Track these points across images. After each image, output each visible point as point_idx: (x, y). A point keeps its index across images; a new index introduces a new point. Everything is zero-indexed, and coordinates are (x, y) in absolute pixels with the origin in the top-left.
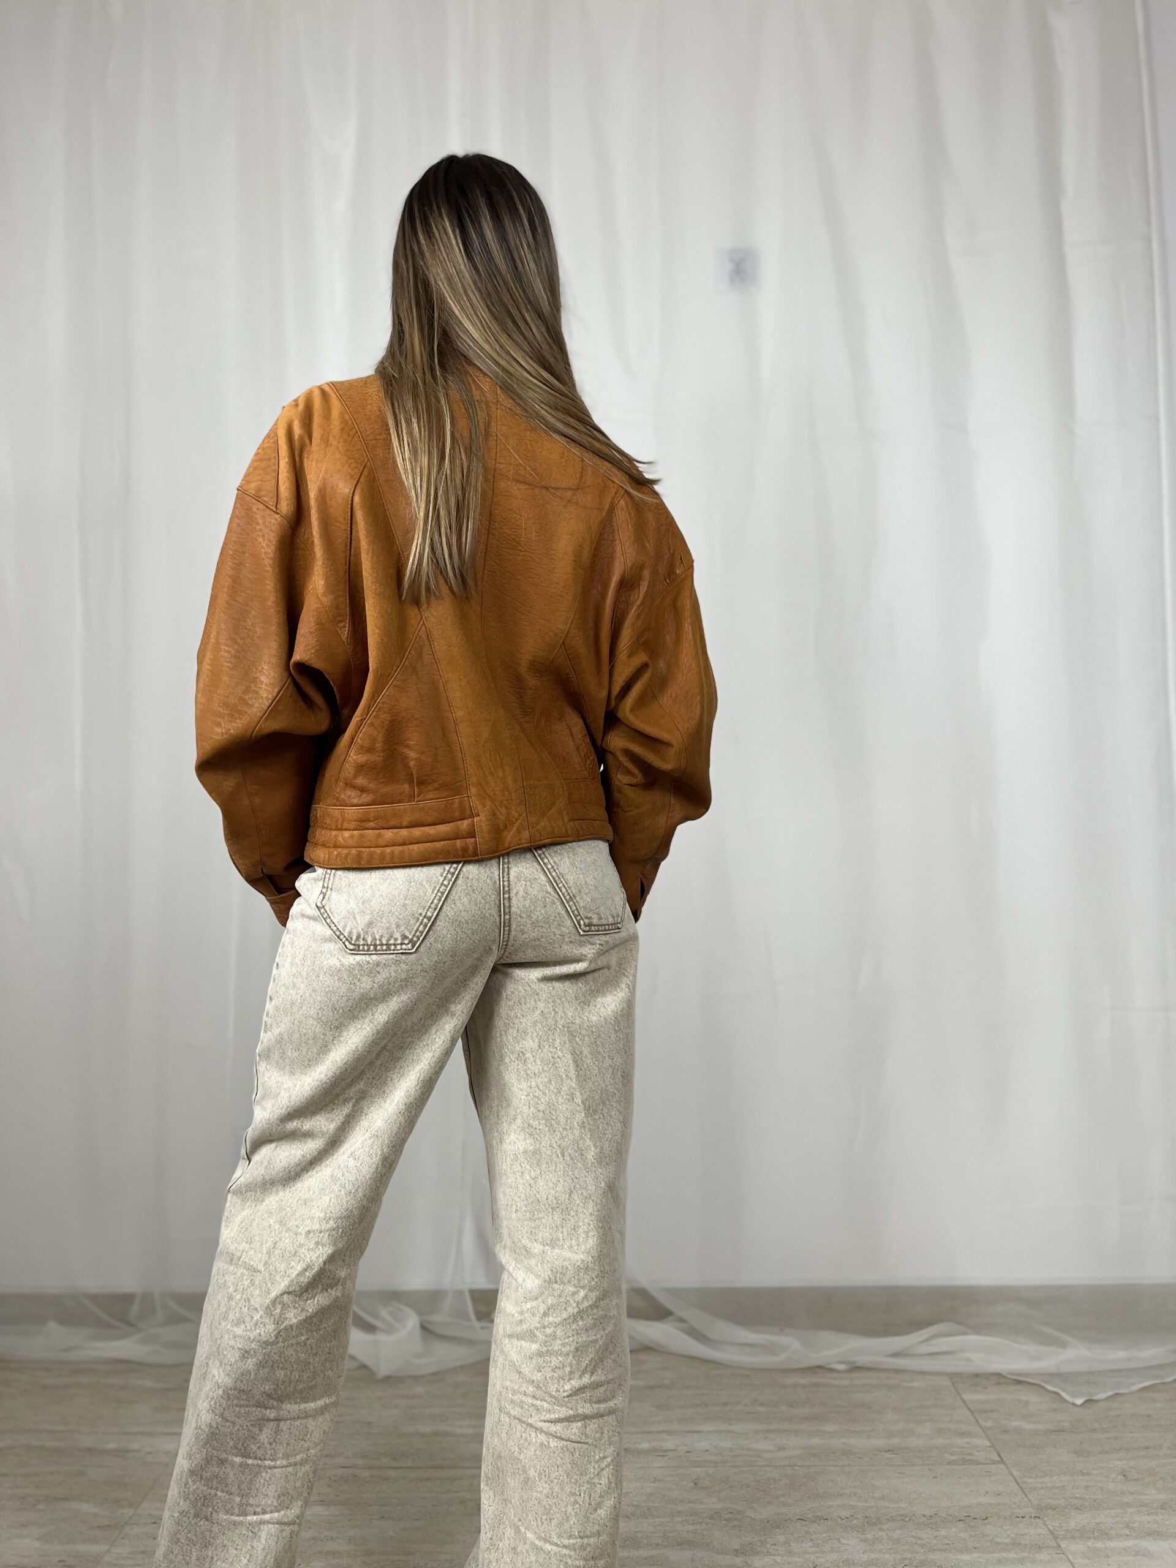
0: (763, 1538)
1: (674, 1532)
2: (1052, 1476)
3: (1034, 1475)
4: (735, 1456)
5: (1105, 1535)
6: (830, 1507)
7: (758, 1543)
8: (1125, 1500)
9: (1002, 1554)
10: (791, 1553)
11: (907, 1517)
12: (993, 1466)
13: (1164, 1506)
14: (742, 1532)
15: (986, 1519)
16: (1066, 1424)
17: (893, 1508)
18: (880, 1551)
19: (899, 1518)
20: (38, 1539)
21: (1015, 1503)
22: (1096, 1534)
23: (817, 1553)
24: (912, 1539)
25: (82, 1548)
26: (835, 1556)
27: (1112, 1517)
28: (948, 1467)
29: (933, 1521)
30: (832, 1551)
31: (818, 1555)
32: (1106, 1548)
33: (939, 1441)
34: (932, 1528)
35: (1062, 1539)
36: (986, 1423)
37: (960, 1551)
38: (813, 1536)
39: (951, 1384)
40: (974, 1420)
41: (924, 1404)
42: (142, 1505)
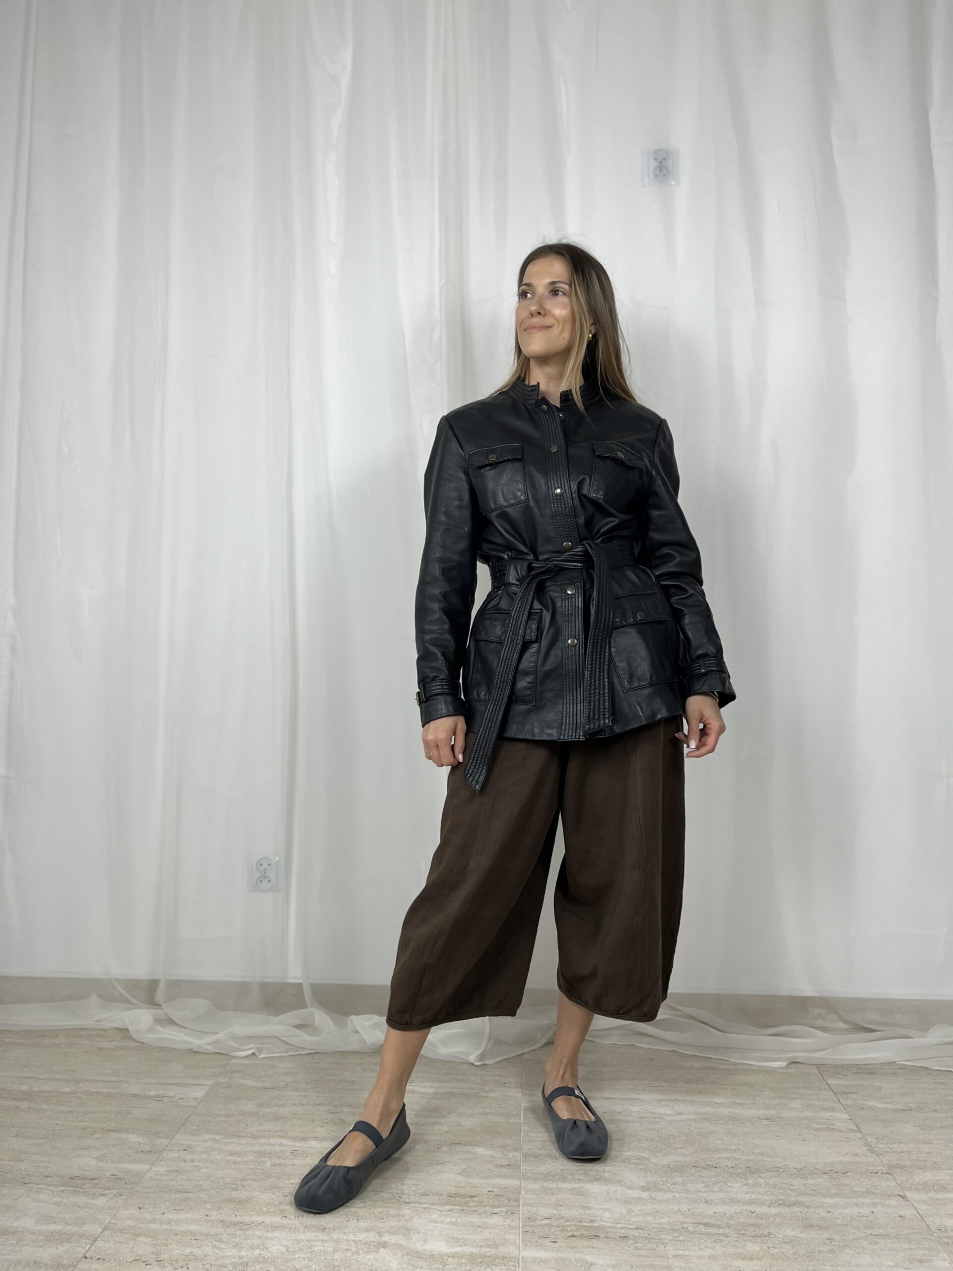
0: (664, 1179)
2: (900, 1143)
3: (885, 1142)
4: (643, 1117)
5: (943, 1188)
6: (719, 1158)
7: (661, 1183)
9: (860, 1200)
10: (687, 1191)
11: (781, 1168)
12: (852, 1134)
14: (648, 1173)
15: (845, 1173)
16: (913, 1105)
17: (770, 1162)
18: (759, 1193)
19: (775, 1169)
20: (95, 1158)
21: (869, 1163)
22: (936, 1188)
23: (708, 1192)
24: (785, 1185)
25: (132, 1167)
26: (722, 1195)
27: (949, 1176)
28: (816, 1133)
29: (802, 1172)
34: (801, 1178)
35: (907, 1190)
36: (846, 1102)
37: (825, 1196)
38: (705, 1179)
39: (818, 1073)
40: (836, 1099)
41: (796, 1085)
42: (176, 1137)
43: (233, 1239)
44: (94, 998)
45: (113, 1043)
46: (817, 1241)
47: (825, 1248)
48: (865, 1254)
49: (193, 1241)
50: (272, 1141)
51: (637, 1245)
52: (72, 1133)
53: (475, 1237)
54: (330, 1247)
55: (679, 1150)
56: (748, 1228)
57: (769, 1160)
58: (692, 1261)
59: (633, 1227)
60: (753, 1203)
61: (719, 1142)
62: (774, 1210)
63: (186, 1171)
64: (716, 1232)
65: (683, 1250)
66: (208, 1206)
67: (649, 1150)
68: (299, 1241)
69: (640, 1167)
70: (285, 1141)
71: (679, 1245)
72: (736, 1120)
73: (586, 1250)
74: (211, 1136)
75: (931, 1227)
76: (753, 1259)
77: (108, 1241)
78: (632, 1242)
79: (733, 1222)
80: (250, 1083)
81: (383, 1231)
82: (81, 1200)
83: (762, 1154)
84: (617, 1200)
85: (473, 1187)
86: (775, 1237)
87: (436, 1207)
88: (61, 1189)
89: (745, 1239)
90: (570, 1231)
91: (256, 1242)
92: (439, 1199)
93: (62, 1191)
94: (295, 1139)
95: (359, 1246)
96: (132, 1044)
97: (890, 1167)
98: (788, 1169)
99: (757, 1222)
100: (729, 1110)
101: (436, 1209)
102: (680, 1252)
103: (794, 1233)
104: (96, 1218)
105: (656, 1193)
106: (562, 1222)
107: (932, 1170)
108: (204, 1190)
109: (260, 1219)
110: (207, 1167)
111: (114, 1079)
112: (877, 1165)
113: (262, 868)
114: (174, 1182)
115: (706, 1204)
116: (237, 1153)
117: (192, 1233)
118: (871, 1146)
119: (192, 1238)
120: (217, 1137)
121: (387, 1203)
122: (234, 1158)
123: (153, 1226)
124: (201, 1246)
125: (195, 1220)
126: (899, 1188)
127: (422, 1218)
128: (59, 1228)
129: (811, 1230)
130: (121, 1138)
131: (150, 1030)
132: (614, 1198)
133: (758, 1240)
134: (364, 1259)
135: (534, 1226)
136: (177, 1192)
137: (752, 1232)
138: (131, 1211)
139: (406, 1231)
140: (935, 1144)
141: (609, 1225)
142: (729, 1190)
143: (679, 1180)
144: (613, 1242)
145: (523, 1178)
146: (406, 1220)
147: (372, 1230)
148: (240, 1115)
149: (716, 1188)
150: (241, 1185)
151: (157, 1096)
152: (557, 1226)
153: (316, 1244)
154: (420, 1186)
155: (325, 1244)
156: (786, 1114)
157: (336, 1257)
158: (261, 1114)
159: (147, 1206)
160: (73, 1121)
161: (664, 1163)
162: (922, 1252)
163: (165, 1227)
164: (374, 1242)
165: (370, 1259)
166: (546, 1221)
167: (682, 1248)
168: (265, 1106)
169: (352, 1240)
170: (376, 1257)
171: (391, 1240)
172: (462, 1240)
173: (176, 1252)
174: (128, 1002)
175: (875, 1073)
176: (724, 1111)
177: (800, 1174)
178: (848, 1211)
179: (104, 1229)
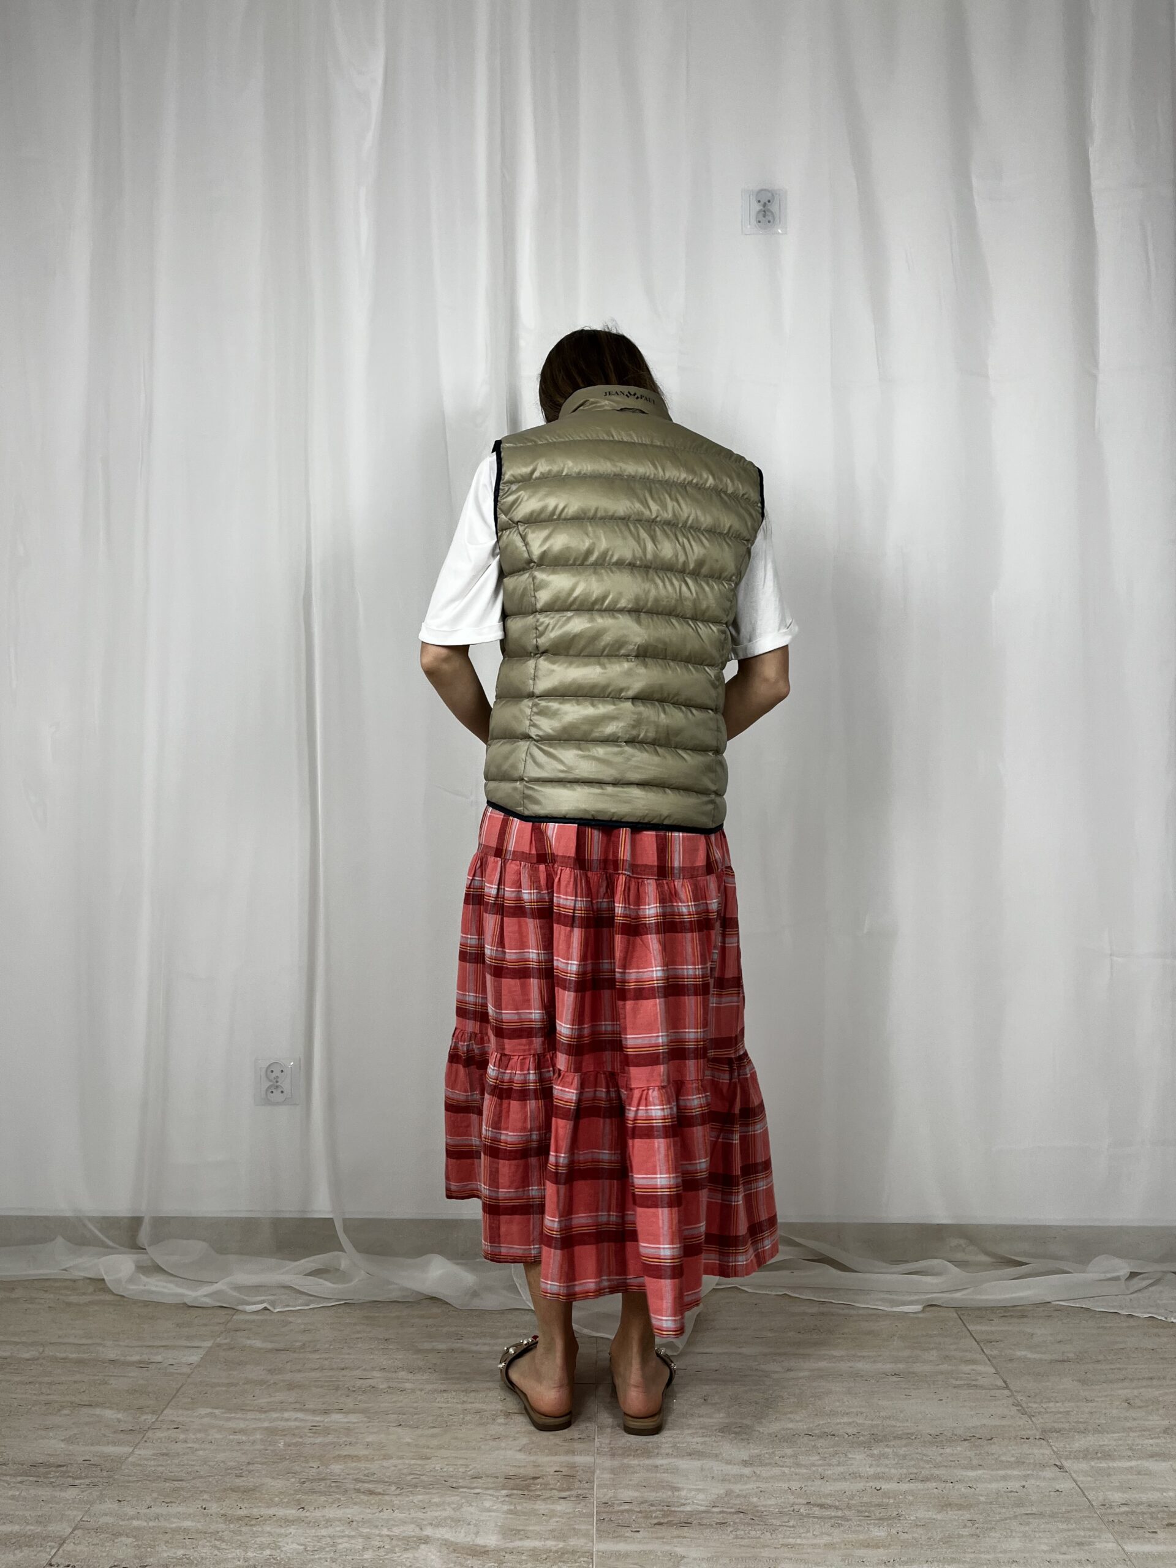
0: (771, 1451)
1: (683, 1443)
2: (1057, 1402)
3: (1038, 1401)
4: (746, 1376)
5: (1108, 1456)
6: (838, 1424)
7: (766, 1456)
8: (1128, 1424)
9: (1009, 1472)
10: (799, 1465)
11: (912, 1434)
12: (998, 1391)
13: (1166, 1431)
14: (751, 1445)
15: (992, 1438)
16: (1071, 1355)
17: (899, 1427)
18: (886, 1466)
19: (905, 1436)
20: (62, 1440)
21: (1019, 1426)
22: (1099, 1455)
23: (824, 1466)
24: (917, 1455)
25: (110, 1449)
26: (841, 1469)
27: (1115, 1440)
28: (955, 1390)
29: (938, 1440)
30: (839, 1464)
31: (826, 1467)
32: (1109, 1468)
33: (945, 1367)
34: (937, 1447)
35: (1066, 1459)
36: (991, 1353)
37: (965, 1468)
38: (820, 1450)
39: (957, 1317)
40: (980, 1349)
41: (930, 1333)
42: (165, 1412)
43: (239, 1538)
44: (60, 1240)
45: (84, 1297)
46: (955, 1523)
47: (965, 1532)
48: (1014, 1537)
49: (187, 1541)
50: (286, 1415)
51: (738, 1533)
52: (33, 1408)
53: (537, 1528)
54: (359, 1543)
55: (789, 1416)
56: (873, 1509)
57: (898, 1424)
58: (804, 1551)
59: (733, 1510)
60: (880, 1478)
61: (838, 1404)
62: (905, 1486)
63: (178, 1454)
64: (833, 1514)
65: (794, 1538)
66: (206, 1496)
67: (752, 1416)
68: (319, 1539)
69: (742, 1437)
70: (300, 1415)
71: (789, 1532)
72: (857, 1377)
73: (675, 1540)
74: (209, 1410)
75: (1093, 1503)
76: (879, 1548)
77: (79, 1544)
78: (732, 1529)
79: (854, 1502)
80: (258, 1343)
81: (425, 1523)
82: (45, 1492)
83: (889, 1418)
84: (713, 1477)
85: (535, 1466)
86: (906, 1519)
87: (491, 1492)
88: (19, 1479)
89: (869, 1522)
90: (656, 1517)
91: (265, 1540)
92: (494, 1483)
93: (21, 1482)
94: (314, 1412)
95: (394, 1542)
96: (108, 1297)
97: (1044, 1431)
98: (921, 1435)
99: (884, 1500)
100: (849, 1364)
101: (490, 1495)
102: (791, 1541)
103: (929, 1515)
104: (63, 1515)
105: (760, 1468)
106: (645, 1507)
107: (1093, 1434)
108: (201, 1477)
109: (271, 1511)
110: (204, 1450)
111: (84, 1341)
112: (1029, 1429)
113: (274, 1075)
114: (161, 1469)
115: (822, 1481)
116: (242, 1431)
117: (186, 1531)
118: (1021, 1406)
119: (187, 1537)
120: (217, 1411)
121: (430, 1489)
122: (238, 1437)
123: (135, 1523)
124: (197, 1547)
125: (190, 1515)
126: (1054, 1456)
127: (472, 1506)
128: (16, 1528)
129: (949, 1509)
130: (95, 1415)
131: (131, 1280)
132: (709, 1475)
133: (885, 1524)
134: (401, 1557)
135: (612, 1513)
136: (166, 1480)
137: (877, 1514)
138: (109, 1505)
139: (456, 1522)
140: (1097, 1401)
141: (703, 1508)
142: (849, 1462)
143: (789, 1452)
144: (708, 1530)
145: (598, 1454)
146: (454, 1509)
147: (412, 1523)
148: (244, 1384)
149: (834, 1461)
150: (247, 1470)
151: (140, 1362)
152: (640, 1512)
153: (340, 1541)
154: (471, 1467)
155: (353, 1541)
156: (918, 1368)
157: (366, 1556)
158: (272, 1382)
159: (129, 1499)
160: (35, 1394)
161: (771, 1431)
162: (1082, 1533)
163: (151, 1524)
164: (414, 1537)
165: (408, 1558)
166: (626, 1507)
167: (793, 1535)
168: (277, 1372)
169: (388, 1536)
170: (416, 1555)
171: (435, 1534)
172: (522, 1533)
173: (165, 1555)
174: (104, 1245)
175: (1026, 1316)
176: (844, 1366)
177: (937, 1442)
178: (994, 1486)
179: (74, 1530)
